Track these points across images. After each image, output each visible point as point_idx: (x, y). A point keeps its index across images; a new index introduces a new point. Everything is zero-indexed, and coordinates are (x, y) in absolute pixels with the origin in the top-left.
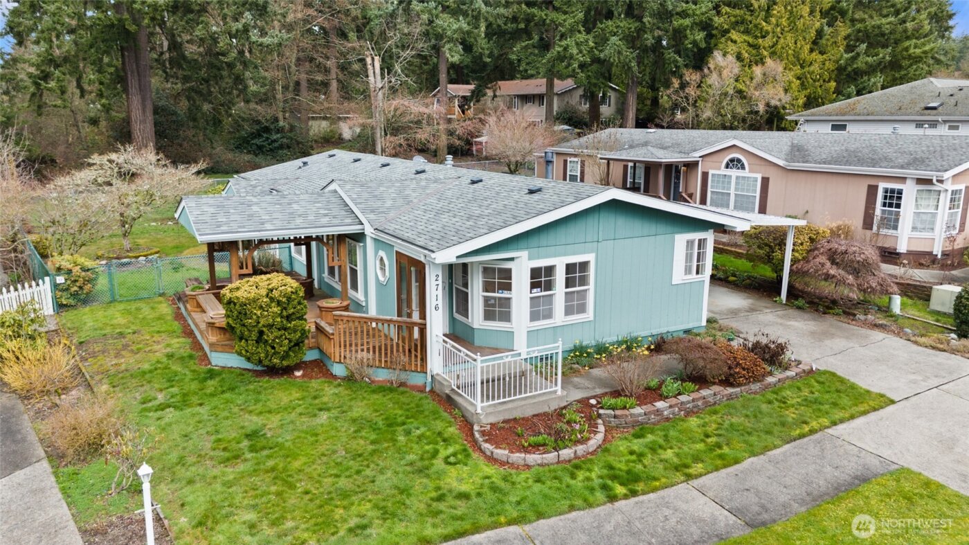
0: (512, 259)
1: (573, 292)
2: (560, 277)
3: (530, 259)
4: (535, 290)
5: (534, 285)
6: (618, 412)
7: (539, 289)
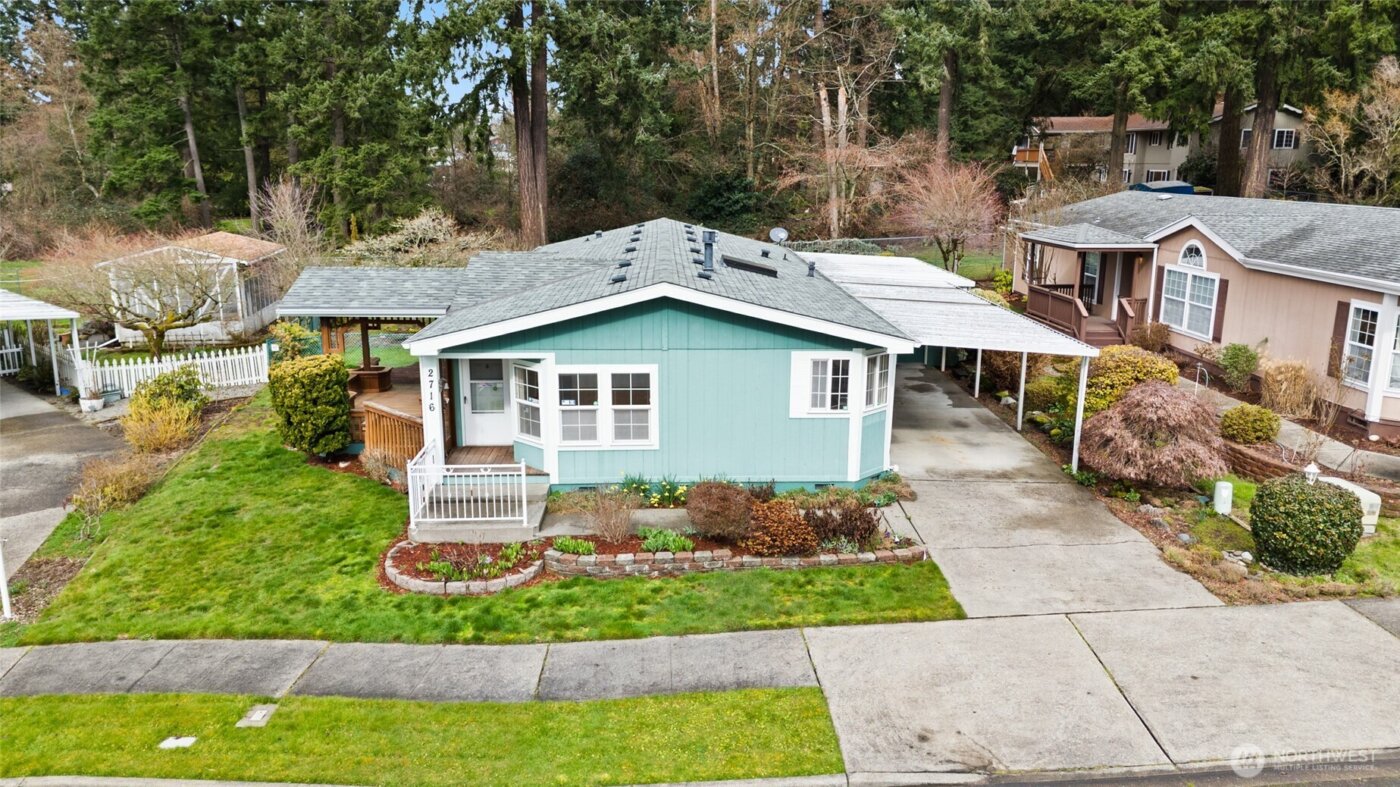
0: (537, 361)
1: (628, 411)
2: (605, 390)
3: (558, 362)
4: (566, 402)
5: (564, 396)
6: (567, 556)
7: (573, 402)
